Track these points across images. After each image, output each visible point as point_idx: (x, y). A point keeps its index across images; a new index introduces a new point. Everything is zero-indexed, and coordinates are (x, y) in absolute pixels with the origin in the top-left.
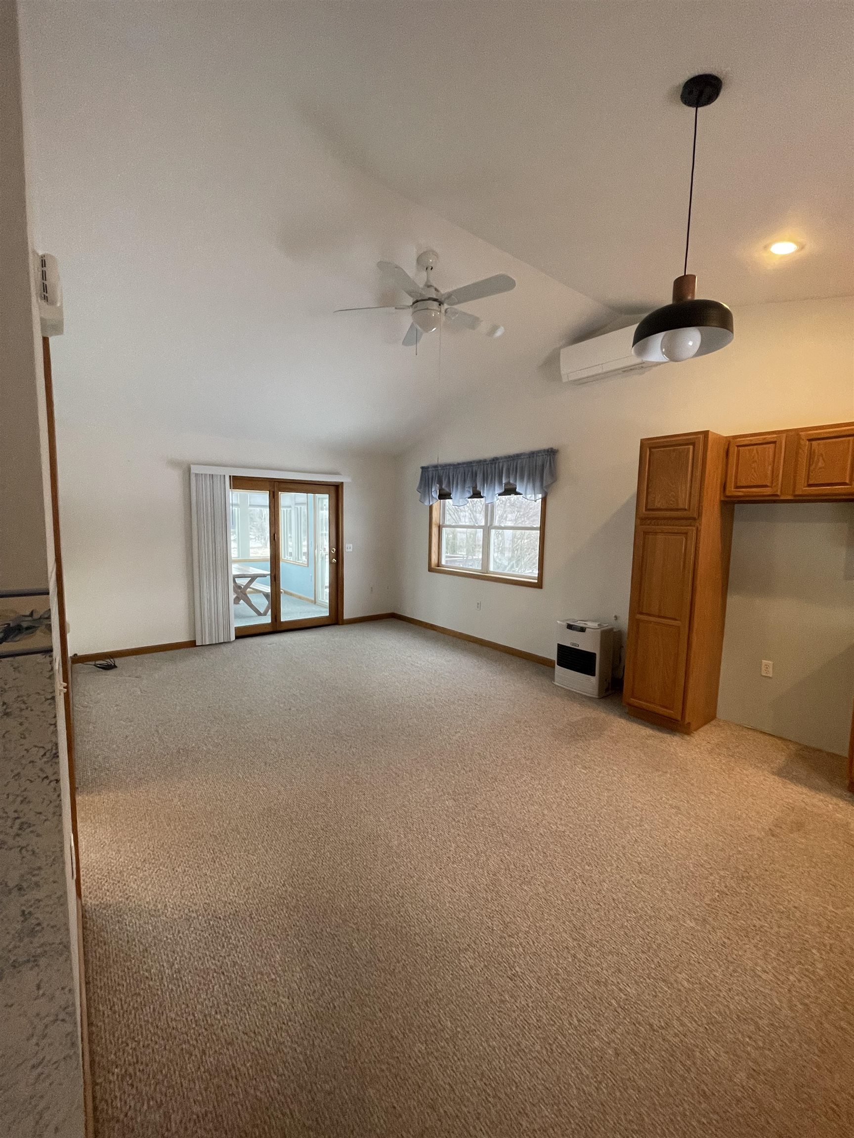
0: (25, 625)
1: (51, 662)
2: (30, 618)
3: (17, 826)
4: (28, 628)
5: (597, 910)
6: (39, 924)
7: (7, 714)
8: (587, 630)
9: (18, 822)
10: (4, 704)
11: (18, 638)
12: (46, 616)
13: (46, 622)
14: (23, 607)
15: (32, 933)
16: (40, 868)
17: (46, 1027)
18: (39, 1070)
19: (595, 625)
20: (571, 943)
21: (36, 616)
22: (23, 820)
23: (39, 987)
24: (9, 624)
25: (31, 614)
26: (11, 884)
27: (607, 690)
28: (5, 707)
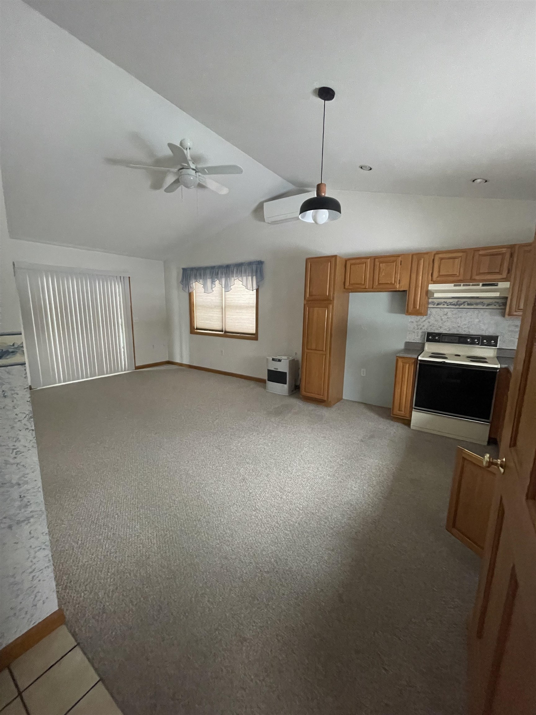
0: (11, 350)
1: (25, 370)
2: (13, 347)
3: (14, 453)
4: (13, 352)
5: (290, 481)
6: (28, 502)
7: (5, 397)
8: (282, 360)
9: (15, 451)
10: (3, 391)
11: (8, 357)
12: (21, 346)
13: (21, 349)
14: (9, 340)
15: (26, 506)
16: (28, 474)
17: (36, 552)
18: (33, 574)
19: (286, 357)
20: (280, 494)
21: (16, 346)
22: (18, 450)
23: (30, 533)
24: (2, 350)
25: (13, 345)
26: (14, 482)
27: (293, 391)
28: (4, 393)
